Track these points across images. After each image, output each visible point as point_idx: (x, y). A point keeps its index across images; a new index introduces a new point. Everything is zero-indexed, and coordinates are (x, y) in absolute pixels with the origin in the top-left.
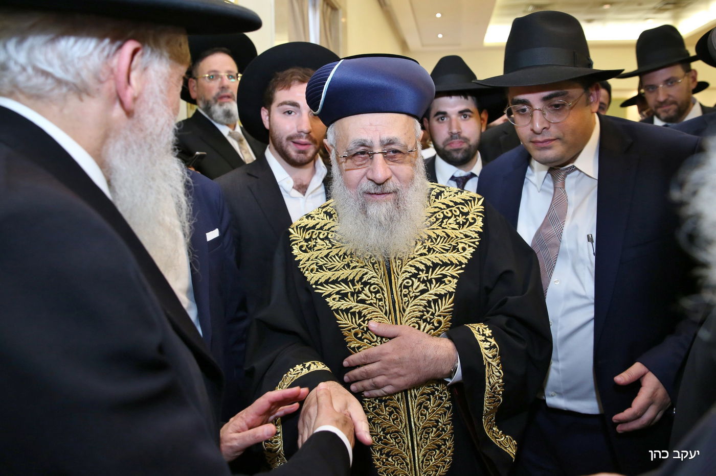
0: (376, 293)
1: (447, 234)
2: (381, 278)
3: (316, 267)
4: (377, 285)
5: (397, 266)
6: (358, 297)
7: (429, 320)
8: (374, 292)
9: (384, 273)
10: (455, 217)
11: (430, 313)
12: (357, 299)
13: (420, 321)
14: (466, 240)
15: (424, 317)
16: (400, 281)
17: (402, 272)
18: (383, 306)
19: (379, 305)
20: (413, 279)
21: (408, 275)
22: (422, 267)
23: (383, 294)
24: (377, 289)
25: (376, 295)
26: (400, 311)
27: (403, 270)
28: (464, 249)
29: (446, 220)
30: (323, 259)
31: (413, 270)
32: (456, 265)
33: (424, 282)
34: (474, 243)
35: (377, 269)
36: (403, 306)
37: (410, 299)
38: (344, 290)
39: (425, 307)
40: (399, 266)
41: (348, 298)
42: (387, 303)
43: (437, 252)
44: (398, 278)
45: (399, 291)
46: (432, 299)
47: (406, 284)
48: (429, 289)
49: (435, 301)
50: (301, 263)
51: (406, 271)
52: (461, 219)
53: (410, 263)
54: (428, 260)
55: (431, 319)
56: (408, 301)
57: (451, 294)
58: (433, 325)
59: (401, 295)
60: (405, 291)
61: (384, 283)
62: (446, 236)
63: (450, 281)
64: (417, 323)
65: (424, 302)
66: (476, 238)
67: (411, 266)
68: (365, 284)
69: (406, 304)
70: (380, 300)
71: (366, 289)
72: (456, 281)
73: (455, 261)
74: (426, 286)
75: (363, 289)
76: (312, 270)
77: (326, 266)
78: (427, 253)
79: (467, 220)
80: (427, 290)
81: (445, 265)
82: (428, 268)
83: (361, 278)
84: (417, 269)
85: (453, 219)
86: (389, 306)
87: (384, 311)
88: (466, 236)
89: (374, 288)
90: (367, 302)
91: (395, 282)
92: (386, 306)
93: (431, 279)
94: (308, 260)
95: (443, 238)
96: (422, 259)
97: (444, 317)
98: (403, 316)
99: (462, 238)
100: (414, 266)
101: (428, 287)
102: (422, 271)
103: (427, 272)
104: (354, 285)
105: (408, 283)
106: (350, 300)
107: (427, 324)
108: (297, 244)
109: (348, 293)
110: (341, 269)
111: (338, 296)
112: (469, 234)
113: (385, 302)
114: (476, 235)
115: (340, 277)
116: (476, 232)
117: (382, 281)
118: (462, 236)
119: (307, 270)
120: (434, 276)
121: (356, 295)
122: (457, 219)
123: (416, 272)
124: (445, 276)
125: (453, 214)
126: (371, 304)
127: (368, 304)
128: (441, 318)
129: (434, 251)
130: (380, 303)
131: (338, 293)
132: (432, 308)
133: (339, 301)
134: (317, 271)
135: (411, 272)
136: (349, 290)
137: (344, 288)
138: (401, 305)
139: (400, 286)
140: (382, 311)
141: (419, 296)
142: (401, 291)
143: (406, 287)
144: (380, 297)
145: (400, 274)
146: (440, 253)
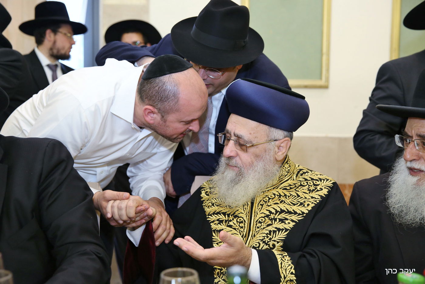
0: (240, 223)
1: (297, 194)
2: (246, 214)
3: (211, 204)
4: (243, 218)
5: (258, 209)
6: (229, 223)
7: (267, 242)
8: (239, 222)
9: (249, 212)
10: (309, 186)
11: (269, 238)
12: (227, 224)
13: (261, 242)
14: (312, 200)
15: (264, 240)
16: (257, 218)
17: (260, 212)
18: (242, 232)
19: (240, 230)
20: (266, 218)
21: (263, 215)
22: (274, 211)
23: (244, 224)
24: (241, 221)
25: (240, 224)
26: (252, 236)
27: (261, 212)
28: (308, 205)
29: (301, 187)
30: (216, 199)
31: (268, 213)
32: (299, 214)
33: (271, 220)
34: (316, 201)
35: (246, 209)
36: (255, 234)
37: (260, 230)
38: (222, 218)
39: (267, 234)
40: (259, 208)
41: (222, 223)
42: (245, 230)
43: (286, 203)
44: (256, 216)
45: (255, 224)
46: (273, 230)
47: (261, 221)
48: (273, 224)
49: (274, 232)
50: (204, 202)
51: (263, 213)
52: (312, 188)
53: (267, 208)
54: (279, 207)
55: (268, 242)
56: (259, 231)
57: (287, 230)
58: (269, 246)
59: (256, 227)
60: (259, 225)
61: (248, 218)
62: (296, 196)
63: (289, 223)
64: (259, 243)
65: (268, 232)
66: (318, 198)
67: (267, 210)
68: (235, 217)
69: (257, 233)
70: (242, 227)
71: (235, 220)
72: (294, 224)
73: (298, 212)
74: (272, 222)
75: (233, 219)
76: (209, 206)
77: (216, 203)
78: (279, 203)
79: (316, 188)
80: (272, 225)
81: (290, 213)
82: (277, 211)
83: (235, 213)
84: (271, 212)
85: (307, 187)
86: (246, 232)
87: (242, 235)
88: (312, 197)
89: (240, 220)
90: (233, 227)
91: (254, 218)
92: (244, 231)
93: (277, 218)
94: (208, 201)
95: (294, 197)
96: (276, 207)
97: (278, 242)
98: (252, 239)
99: (309, 199)
100: (269, 211)
101: (272, 223)
102: (273, 213)
103: (276, 215)
104: (229, 216)
105: (262, 220)
106: (223, 225)
107: (265, 245)
108: (204, 190)
109: (224, 220)
110: (224, 207)
111: (218, 222)
112: (314, 196)
113: (244, 229)
114: (319, 197)
115: (222, 210)
116: (319, 196)
117: (246, 216)
118: (310, 198)
119: (206, 207)
120: (279, 217)
121: (228, 222)
122: (309, 188)
123: (269, 214)
124: (287, 219)
125: (308, 184)
126: (235, 229)
127: (233, 228)
128: (276, 243)
129: (285, 202)
130: (241, 230)
131: (218, 220)
132: (271, 235)
133: (217, 225)
134: (211, 207)
135: (266, 214)
136: (224, 218)
137: (222, 217)
138: (254, 233)
139: (257, 221)
140: (241, 234)
141: (266, 227)
142: (256, 224)
143: (260, 222)
144: (242, 226)
145: (259, 214)
146: (288, 204)
